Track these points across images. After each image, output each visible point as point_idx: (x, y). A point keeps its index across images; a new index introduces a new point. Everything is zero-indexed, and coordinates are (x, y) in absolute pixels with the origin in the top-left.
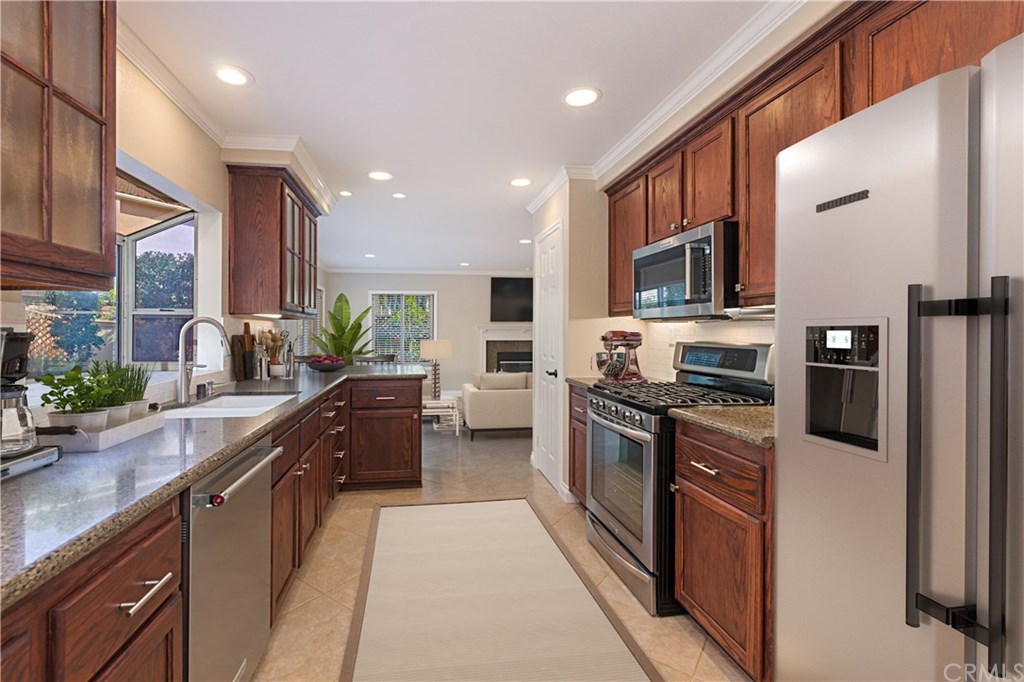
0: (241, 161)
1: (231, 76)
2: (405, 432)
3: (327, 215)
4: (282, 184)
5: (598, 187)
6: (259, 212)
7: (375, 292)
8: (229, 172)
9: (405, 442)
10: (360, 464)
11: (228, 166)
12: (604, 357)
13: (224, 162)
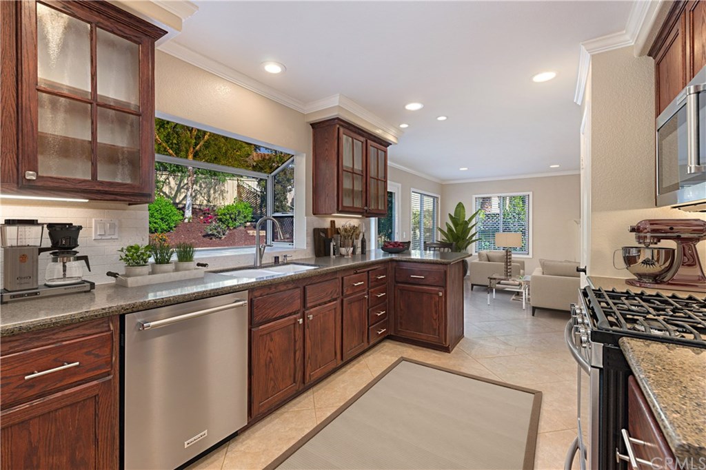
0: (317, 118)
1: (273, 68)
2: (433, 306)
3: (396, 144)
4: (338, 128)
5: (635, 53)
6: (327, 149)
7: (477, 196)
8: (313, 128)
9: (434, 314)
10: (401, 323)
11: (311, 124)
12: (634, 252)
13: (308, 123)
